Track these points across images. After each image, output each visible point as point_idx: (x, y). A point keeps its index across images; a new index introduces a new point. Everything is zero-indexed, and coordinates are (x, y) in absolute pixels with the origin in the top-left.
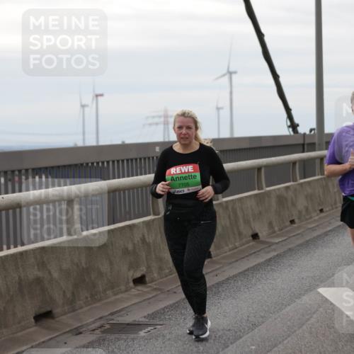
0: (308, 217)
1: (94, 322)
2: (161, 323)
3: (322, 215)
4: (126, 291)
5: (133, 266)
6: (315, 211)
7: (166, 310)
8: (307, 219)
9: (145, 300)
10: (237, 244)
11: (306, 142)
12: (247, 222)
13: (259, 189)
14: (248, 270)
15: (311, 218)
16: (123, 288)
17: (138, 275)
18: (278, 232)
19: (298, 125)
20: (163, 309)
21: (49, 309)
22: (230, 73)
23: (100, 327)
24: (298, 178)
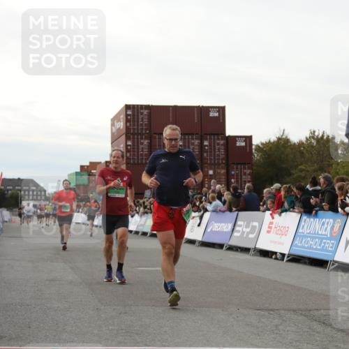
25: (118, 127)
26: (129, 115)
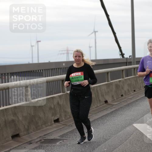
0: (129, 93)
1: (37, 139)
2: (66, 139)
3: (135, 92)
4: (51, 125)
5: (54, 114)
6: (132, 91)
7: (68, 133)
8: (129, 94)
9: (59, 129)
10: (98, 105)
11: (128, 61)
12: (103, 96)
13: (107, 82)
14: (103, 116)
15: (130, 94)
16: (49, 124)
17: (56, 118)
18: (116, 100)
19: (124, 54)
20: (67, 133)
21: (18, 133)
22: (95, 32)
23: (40, 141)
24: (124, 77)
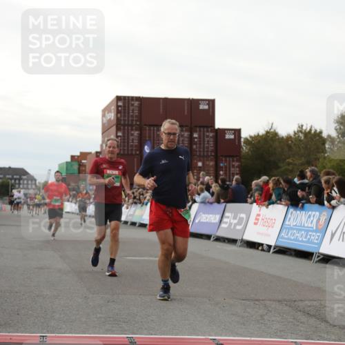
25: (109, 118)
26: (120, 106)
